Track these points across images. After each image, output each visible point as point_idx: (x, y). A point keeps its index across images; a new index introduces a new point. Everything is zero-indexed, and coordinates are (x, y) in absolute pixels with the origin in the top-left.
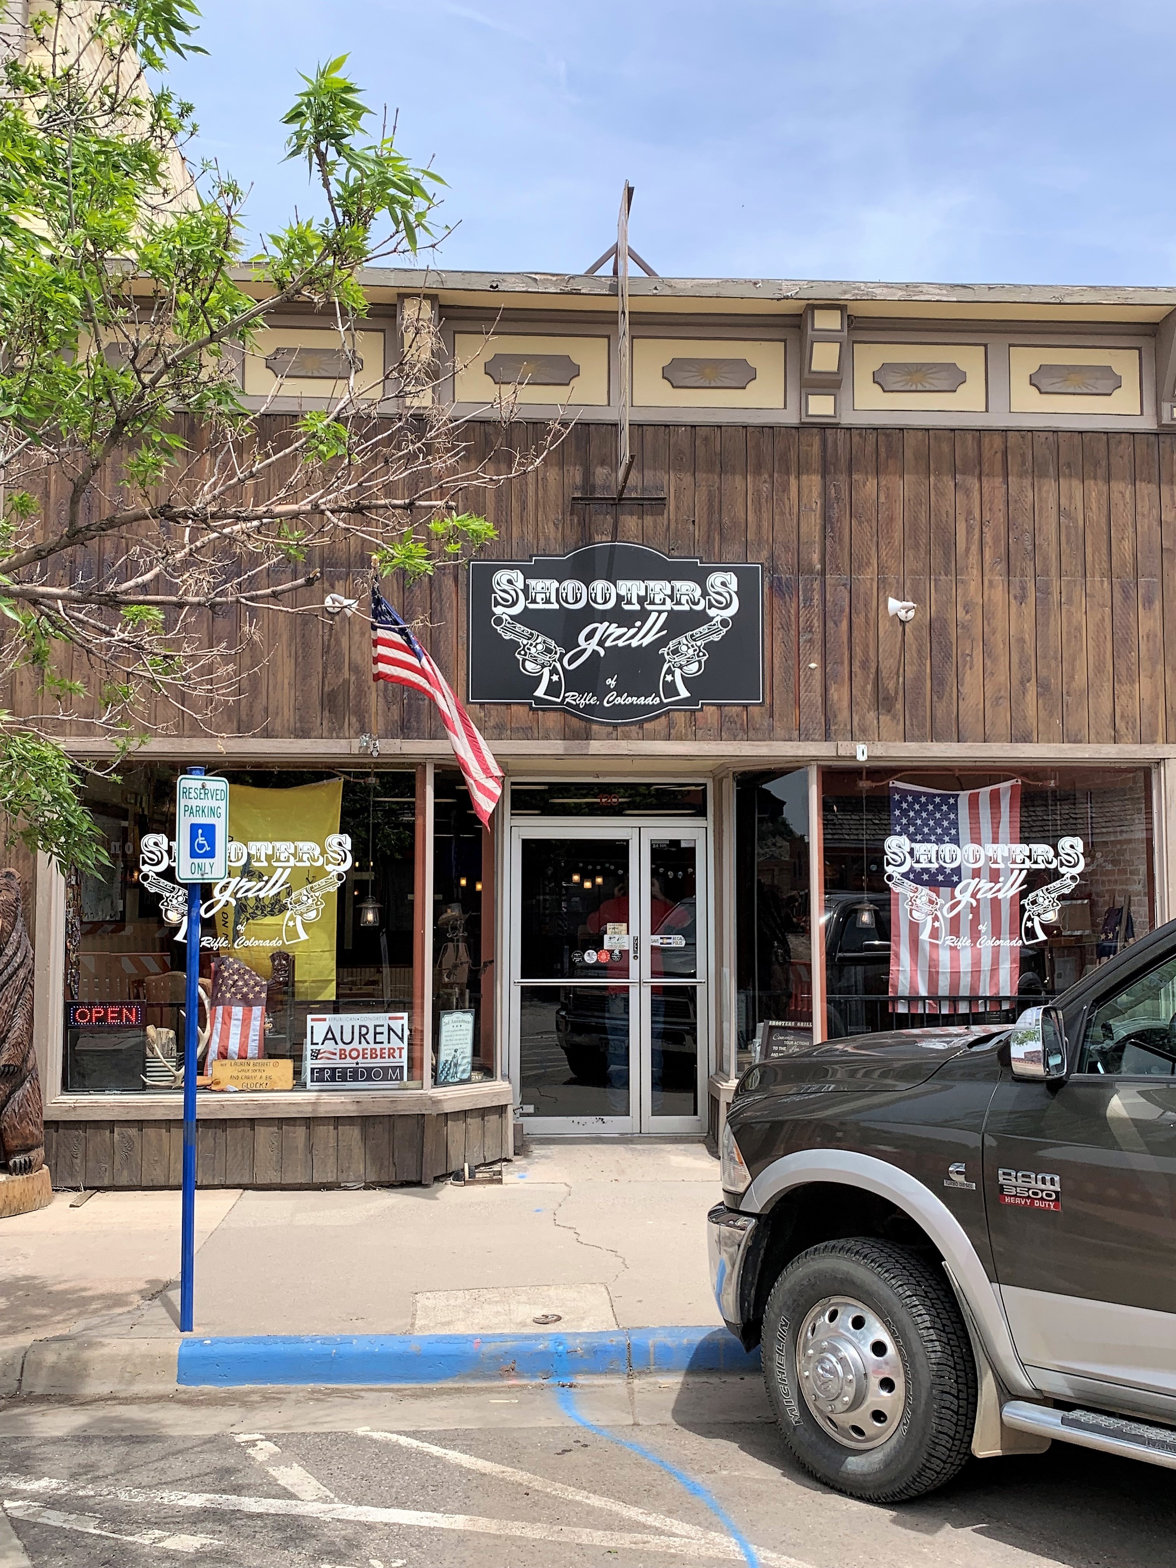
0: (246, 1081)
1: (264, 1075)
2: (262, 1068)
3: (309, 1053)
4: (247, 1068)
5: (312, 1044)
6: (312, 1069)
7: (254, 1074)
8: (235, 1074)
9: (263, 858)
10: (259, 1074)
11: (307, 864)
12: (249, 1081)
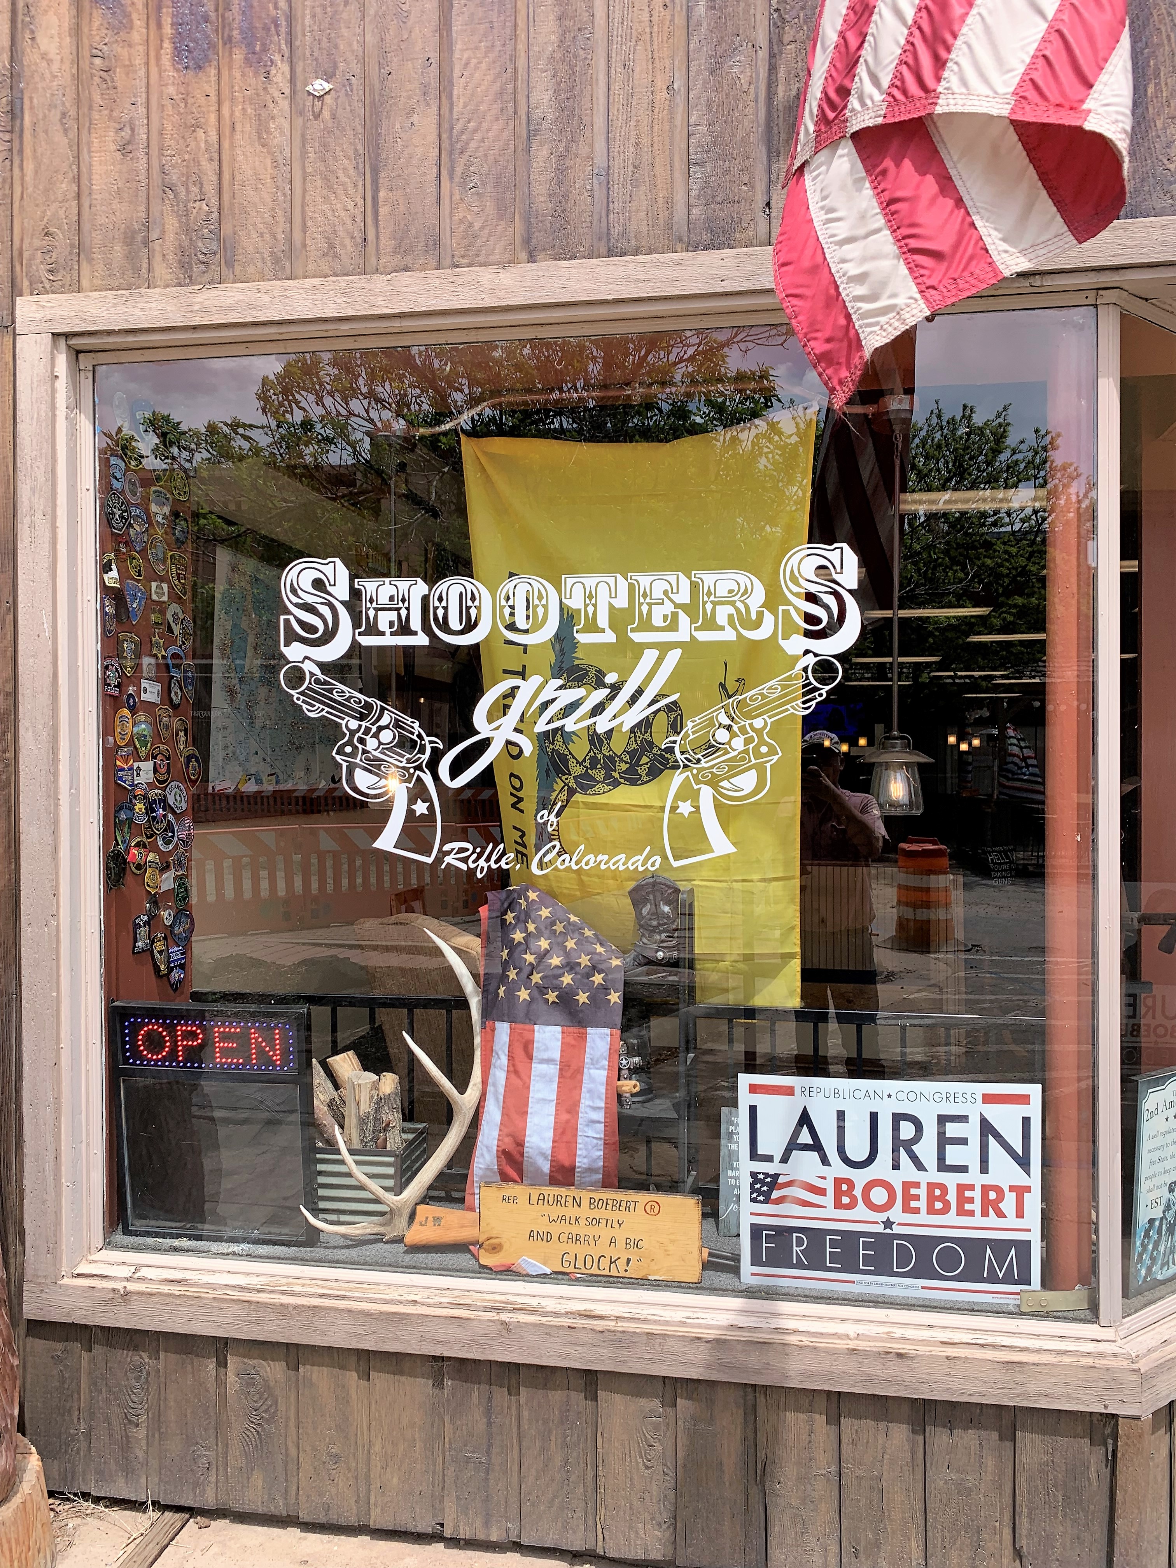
0: (573, 1248)
1: (621, 1235)
2: (615, 1215)
3: (745, 1182)
4: (571, 1211)
5: (754, 1156)
6: (756, 1231)
7: (592, 1231)
8: (542, 1227)
9: (603, 621)
10: (606, 1233)
11: (729, 635)
12: (580, 1250)
